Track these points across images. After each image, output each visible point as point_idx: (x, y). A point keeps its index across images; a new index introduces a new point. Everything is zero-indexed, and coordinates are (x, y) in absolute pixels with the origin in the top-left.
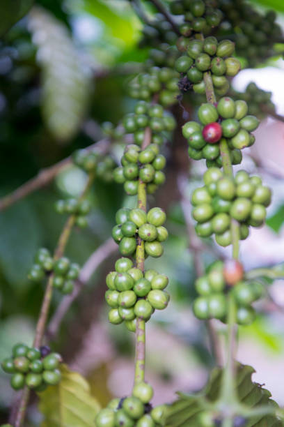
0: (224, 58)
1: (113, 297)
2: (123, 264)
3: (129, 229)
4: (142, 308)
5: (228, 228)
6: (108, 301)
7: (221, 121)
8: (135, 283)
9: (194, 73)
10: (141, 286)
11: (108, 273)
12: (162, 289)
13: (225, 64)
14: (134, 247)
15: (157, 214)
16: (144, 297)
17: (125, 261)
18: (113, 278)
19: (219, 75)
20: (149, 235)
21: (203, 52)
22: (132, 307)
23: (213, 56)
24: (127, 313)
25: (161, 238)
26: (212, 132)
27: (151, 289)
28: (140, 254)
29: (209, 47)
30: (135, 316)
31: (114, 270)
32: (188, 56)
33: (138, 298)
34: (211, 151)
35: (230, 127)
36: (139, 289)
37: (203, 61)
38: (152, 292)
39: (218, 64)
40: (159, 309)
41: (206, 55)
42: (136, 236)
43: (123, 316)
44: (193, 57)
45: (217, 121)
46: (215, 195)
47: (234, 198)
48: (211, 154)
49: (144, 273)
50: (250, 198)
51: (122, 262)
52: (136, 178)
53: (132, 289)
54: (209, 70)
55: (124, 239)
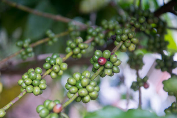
0: (132, 42)
1: (25, 76)
2: (39, 70)
3: (52, 62)
4: (29, 88)
5: (74, 93)
6: (23, 76)
7: (108, 60)
8: (36, 79)
9: (119, 37)
10: (36, 82)
11: (32, 68)
12: (41, 89)
13: (130, 45)
14: (48, 68)
15: (65, 66)
16: (34, 86)
17: (40, 70)
18: (31, 71)
19: (125, 46)
20: (55, 70)
21: (128, 35)
22: (27, 85)
23: (129, 39)
24: (24, 85)
25: (59, 74)
26: (102, 61)
27: (38, 86)
28: (48, 72)
29: (130, 35)
30: (25, 88)
31: (34, 69)
32: (123, 31)
33: (32, 84)
34: (97, 65)
35: (109, 65)
36: (35, 82)
37: (124, 37)
38: (37, 87)
39: (128, 43)
40: (34, 94)
41: (127, 36)
42: (52, 66)
43: (22, 85)
44: (124, 33)
45: (107, 59)
46: (80, 80)
47: (85, 87)
48: (96, 66)
49: (41, 79)
50: (89, 92)
51: (39, 69)
52: (72, 49)
53: (32, 80)
54: (124, 42)
55: (48, 63)
